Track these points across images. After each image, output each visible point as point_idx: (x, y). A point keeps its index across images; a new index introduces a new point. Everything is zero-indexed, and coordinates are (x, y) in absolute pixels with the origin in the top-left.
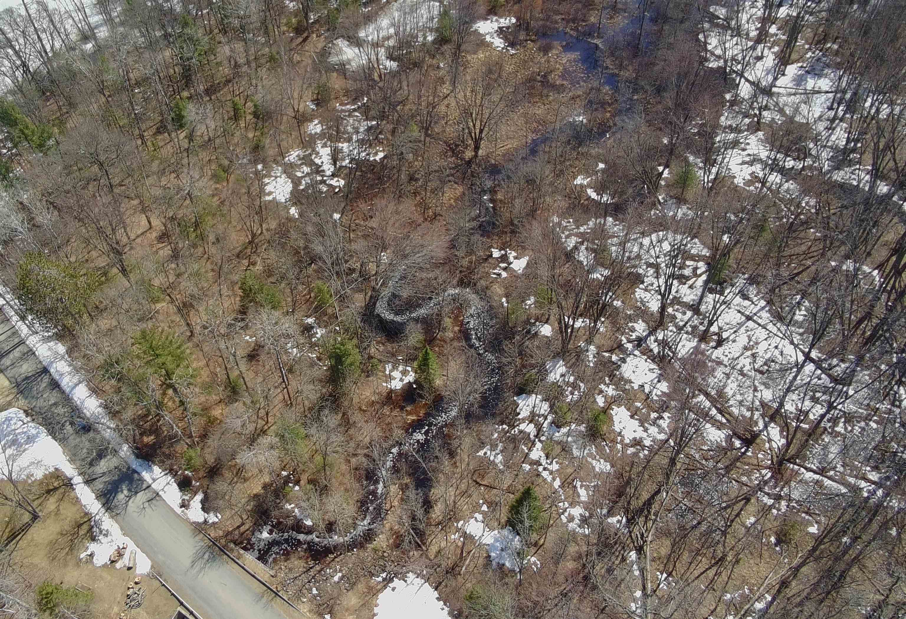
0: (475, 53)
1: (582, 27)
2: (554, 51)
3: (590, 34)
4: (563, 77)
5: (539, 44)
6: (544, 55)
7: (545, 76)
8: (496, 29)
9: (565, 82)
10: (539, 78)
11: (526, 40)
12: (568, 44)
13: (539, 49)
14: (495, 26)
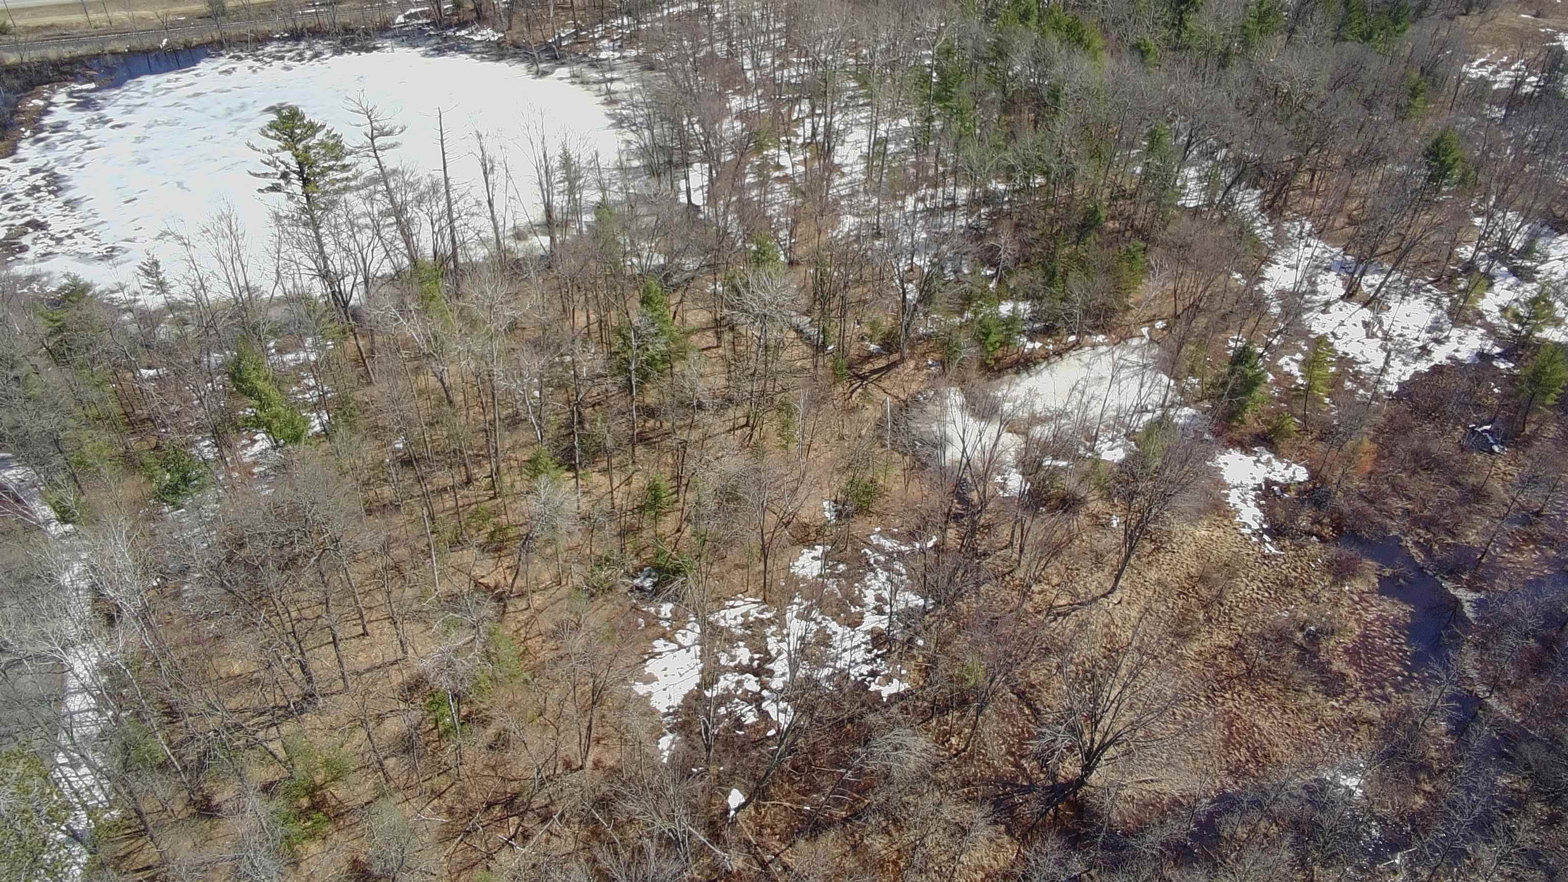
0: (1191, 522)
1: (1445, 547)
2: (1359, 585)
3: (1451, 572)
4: (1352, 654)
5: (1333, 550)
6: (1333, 583)
7: (1313, 638)
8: (1260, 480)
9: (1351, 672)
10: (1300, 635)
11: (1310, 533)
12: (1394, 577)
13: (1329, 564)
14: (1260, 474)
